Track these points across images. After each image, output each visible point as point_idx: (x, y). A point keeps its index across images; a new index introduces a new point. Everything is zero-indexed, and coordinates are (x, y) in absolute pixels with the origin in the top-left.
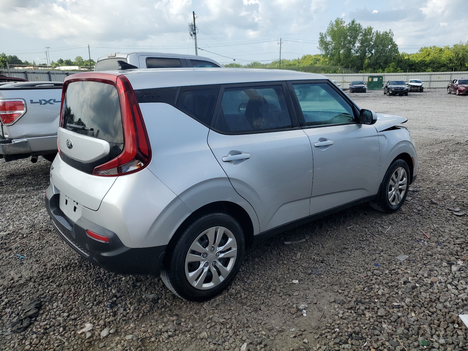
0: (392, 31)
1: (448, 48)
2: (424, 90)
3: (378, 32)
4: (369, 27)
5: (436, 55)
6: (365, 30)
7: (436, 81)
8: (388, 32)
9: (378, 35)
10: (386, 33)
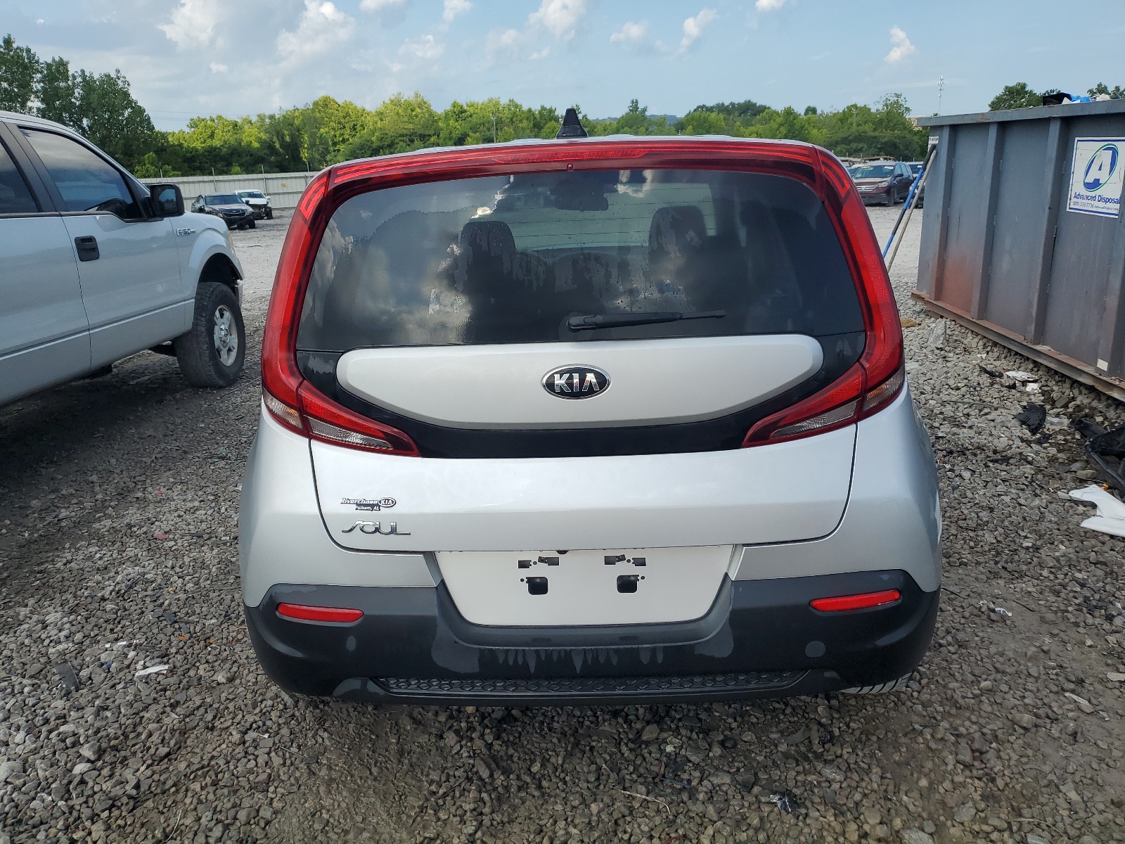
0: (123, 73)
1: (250, 122)
2: (274, 213)
3: (87, 74)
4: (57, 59)
5: (228, 136)
6: (49, 66)
7: (279, 194)
8: (113, 75)
9: (88, 83)
10: (108, 76)
